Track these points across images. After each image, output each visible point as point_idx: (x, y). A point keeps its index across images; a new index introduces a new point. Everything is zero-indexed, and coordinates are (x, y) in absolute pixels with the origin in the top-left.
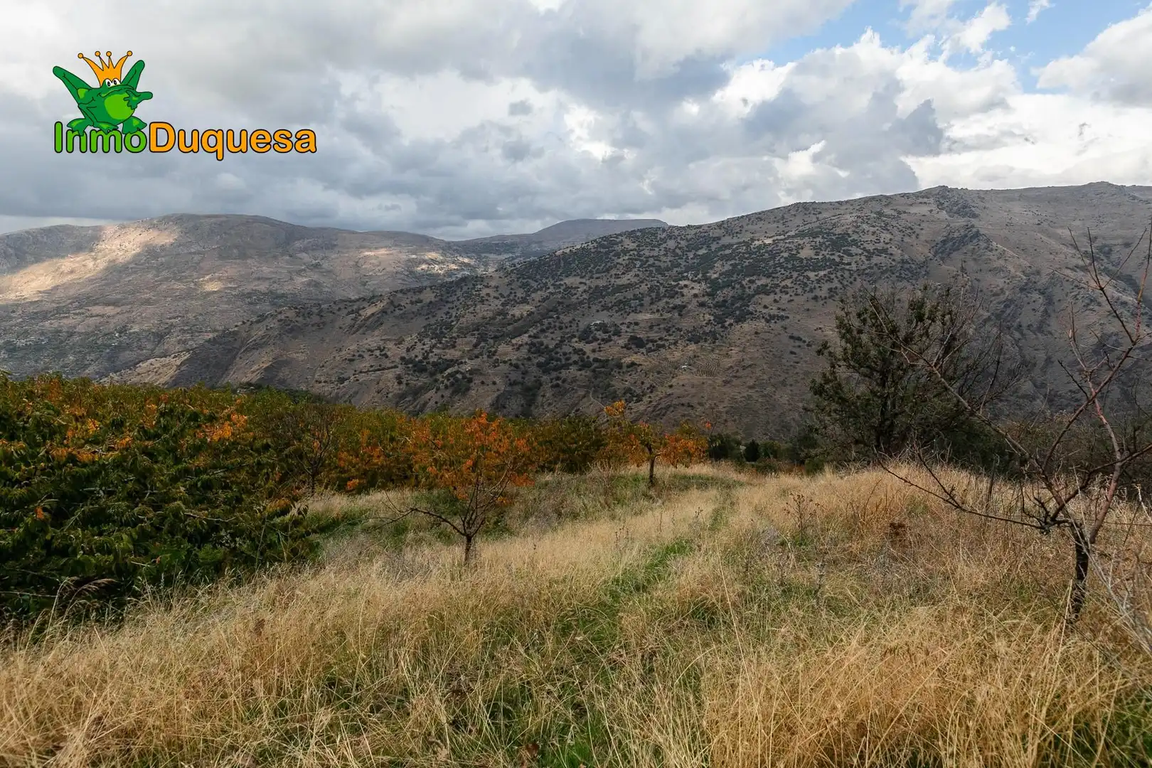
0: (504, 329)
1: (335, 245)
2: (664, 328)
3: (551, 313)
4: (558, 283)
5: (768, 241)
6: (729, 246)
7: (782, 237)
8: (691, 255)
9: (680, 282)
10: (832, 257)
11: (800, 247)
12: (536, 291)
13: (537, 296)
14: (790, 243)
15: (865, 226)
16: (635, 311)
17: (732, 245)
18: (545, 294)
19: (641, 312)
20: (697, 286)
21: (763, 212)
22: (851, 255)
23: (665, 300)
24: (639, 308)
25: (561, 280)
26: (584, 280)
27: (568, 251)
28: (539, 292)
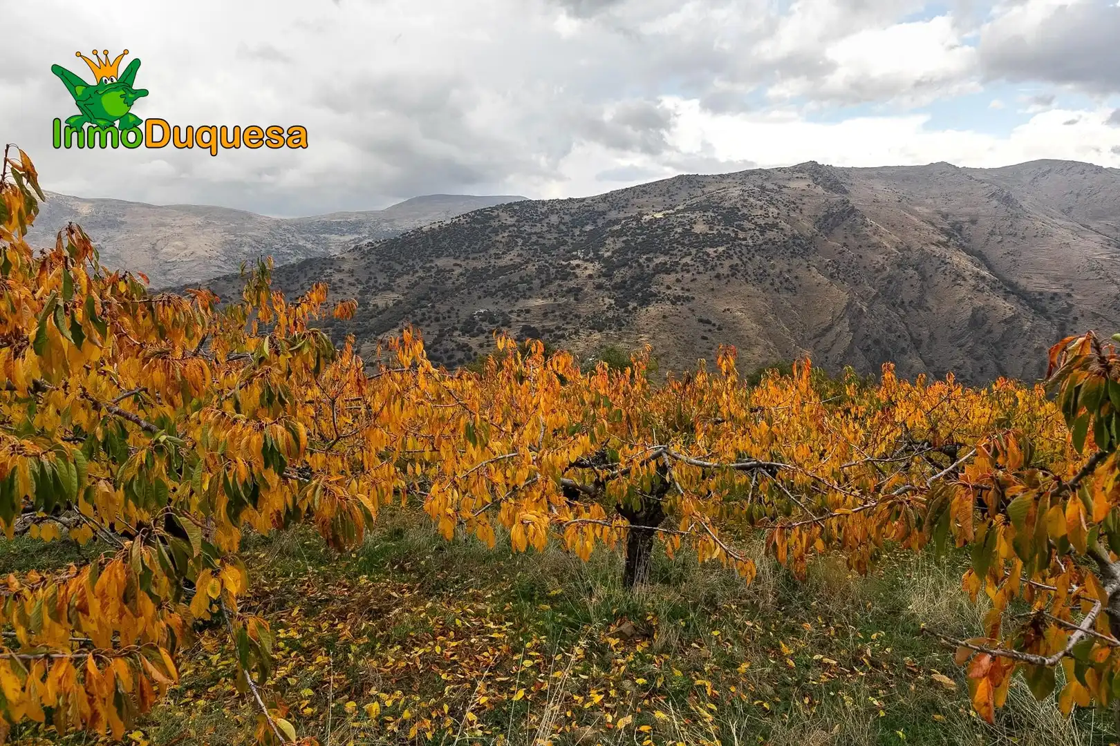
0: (367, 324)
1: (122, 223)
2: (560, 316)
3: (423, 302)
4: (428, 265)
5: (659, 216)
6: (617, 222)
7: (671, 211)
8: (577, 232)
9: (571, 262)
10: (727, 232)
11: (693, 222)
12: (400, 275)
13: (404, 281)
14: (681, 217)
15: (751, 200)
16: (524, 297)
17: (621, 220)
18: (414, 279)
19: (530, 297)
20: (590, 266)
21: (647, 184)
22: (743, 230)
23: (558, 282)
24: (528, 293)
25: (432, 261)
26: (459, 262)
27: (436, 226)
28: (405, 277)
